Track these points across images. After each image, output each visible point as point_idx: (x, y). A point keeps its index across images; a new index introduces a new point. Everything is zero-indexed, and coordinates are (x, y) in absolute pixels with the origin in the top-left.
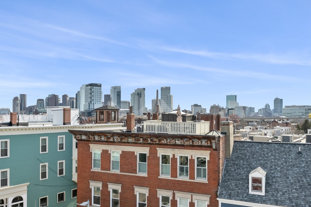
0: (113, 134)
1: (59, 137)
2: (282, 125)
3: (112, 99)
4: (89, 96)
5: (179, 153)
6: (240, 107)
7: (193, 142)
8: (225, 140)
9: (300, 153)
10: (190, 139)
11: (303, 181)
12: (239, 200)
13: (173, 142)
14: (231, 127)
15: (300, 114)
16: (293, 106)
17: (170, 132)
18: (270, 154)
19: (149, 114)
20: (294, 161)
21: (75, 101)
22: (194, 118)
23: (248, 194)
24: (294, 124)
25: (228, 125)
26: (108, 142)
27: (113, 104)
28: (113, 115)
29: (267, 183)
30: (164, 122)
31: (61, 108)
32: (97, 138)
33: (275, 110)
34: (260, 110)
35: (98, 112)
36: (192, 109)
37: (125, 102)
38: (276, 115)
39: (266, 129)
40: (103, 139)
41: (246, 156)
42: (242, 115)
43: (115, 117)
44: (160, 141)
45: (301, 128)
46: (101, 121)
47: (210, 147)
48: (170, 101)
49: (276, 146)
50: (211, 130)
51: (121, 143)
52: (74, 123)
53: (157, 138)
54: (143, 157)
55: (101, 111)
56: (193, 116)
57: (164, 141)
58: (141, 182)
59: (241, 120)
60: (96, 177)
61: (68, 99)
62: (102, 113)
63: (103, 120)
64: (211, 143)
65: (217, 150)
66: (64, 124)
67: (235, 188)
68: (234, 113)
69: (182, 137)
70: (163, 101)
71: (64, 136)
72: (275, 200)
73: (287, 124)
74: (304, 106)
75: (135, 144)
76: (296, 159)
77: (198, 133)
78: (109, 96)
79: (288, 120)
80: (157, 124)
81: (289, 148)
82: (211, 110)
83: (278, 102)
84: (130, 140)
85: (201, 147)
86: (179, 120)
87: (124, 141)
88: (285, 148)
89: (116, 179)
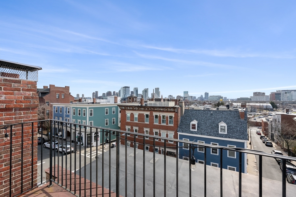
0: (135, 106)
1: (113, 108)
2: (208, 104)
3: (134, 93)
4: (125, 92)
5: (162, 114)
6: (190, 96)
7: (167, 109)
8: (181, 109)
9: (212, 114)
10: (166, 108)
11: (213, 125)
12: (186, 133)
13: (159, 109)
14: (183, 103)
15: (216, 99)
16: (213, 96)
17: (158, 106)
18: (199, 115)
19: (150, 99)
20: (209, 117)
21: (118, 94)
22: (168, 100)
23: (190, 131)
24: (213, 104)
25: (182, 102)
26: (133, 110)
27: (135, 95)
28: (135, 99)
29: (198, 126)
30: (156, 102)
31: (114, 96)
32: (128, 108)
33: (205, 98)
34: (199, 97)
35: (129, 98)
36: (168, 97)
37: (140, 94)
38: (206, 100)
39: (201, 106)
40: (131, 108)
41: (189, 115)
42: (190, 100)
43: (136, 100)
44: (154, 109)
45: (216, 105)
46: (130, 102)
47: (174, 111)
48: (159, 94)
49: (202, 111)
50: (175, 105)
51: (138, 110)
52: (119, 102)
53: (153, 108)
54: (147, 116)
55: (130, 98)
56: (168, 99)
57: (156, 109)
58: (146, 126)
59: (190, 102)
60: (128, 124)
61: (115, 93)
62: (130, 99)
63: (131, 102)
64: (175, 110)
65: (177, 113)
66: (115, 103)
67: (185, 128)
68: (187, 99)
69: (163, 108)
70: (156, 94)
71: (115, 108)
72: (201, 133)
73: (210, 104)
74: (218, 96)
75: (144, 110)
76: (210, 117)
77: (170, 106)
78: (133, 92)
79: (211, 102)
80: (153, 103)
81: (208, 112)
82: (177, 98)
83: (207, 94)
84: (142, 109)
85: (171, 112)
86: (162, 101)
87: (139, 109)
88: (205, 112)
89: (136, 125)
